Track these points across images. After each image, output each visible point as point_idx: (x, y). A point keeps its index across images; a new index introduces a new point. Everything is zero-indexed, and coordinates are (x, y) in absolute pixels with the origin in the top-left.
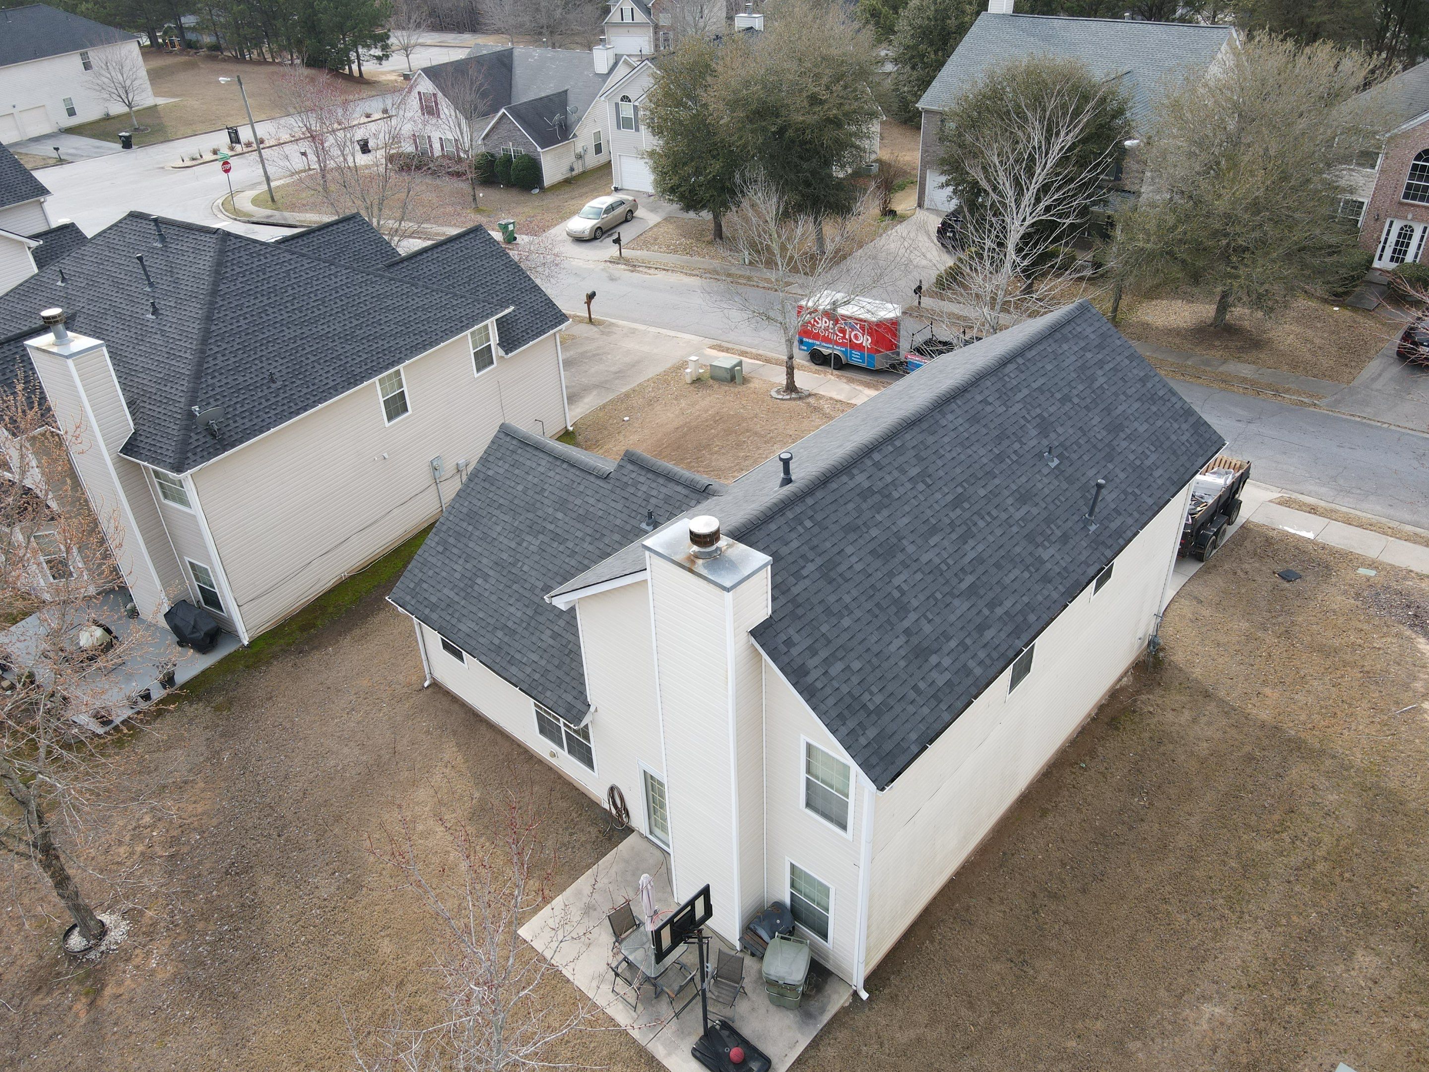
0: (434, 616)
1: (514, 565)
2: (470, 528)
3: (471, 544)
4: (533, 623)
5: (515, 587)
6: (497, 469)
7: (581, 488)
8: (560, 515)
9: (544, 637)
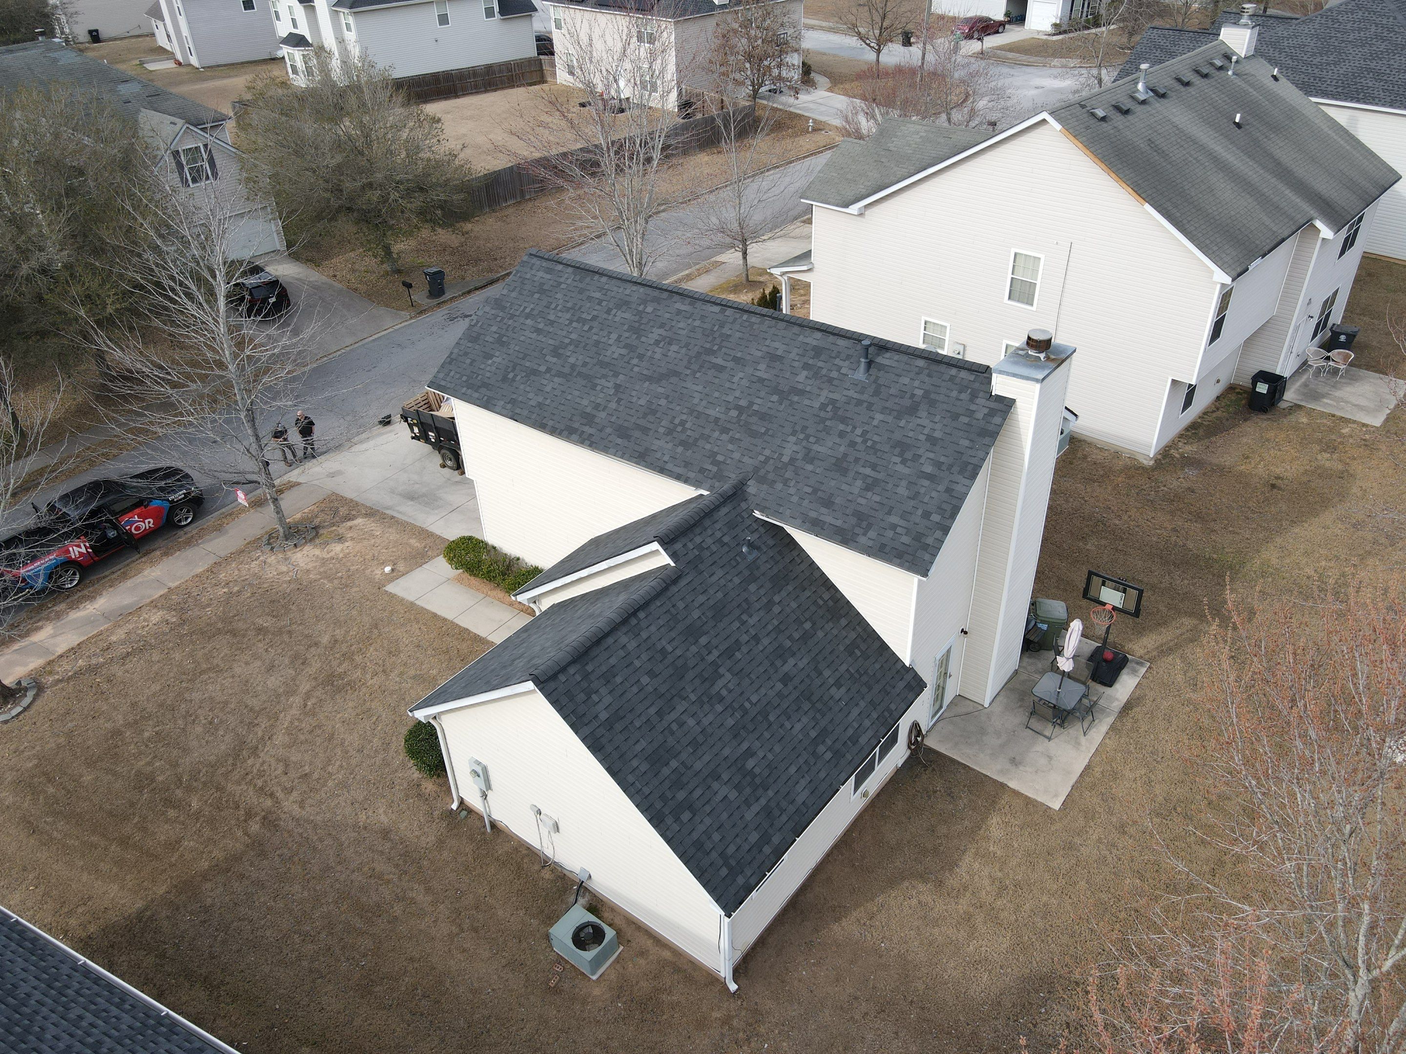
0: (776, 839)
1: (746, 712)
2: (674, 764)
3: (698, 766)
4: (819, 706)
5: (772, 718)
6: (601, 706)
7: (681, 605)
8: (703, 640)
9: (837, 697)
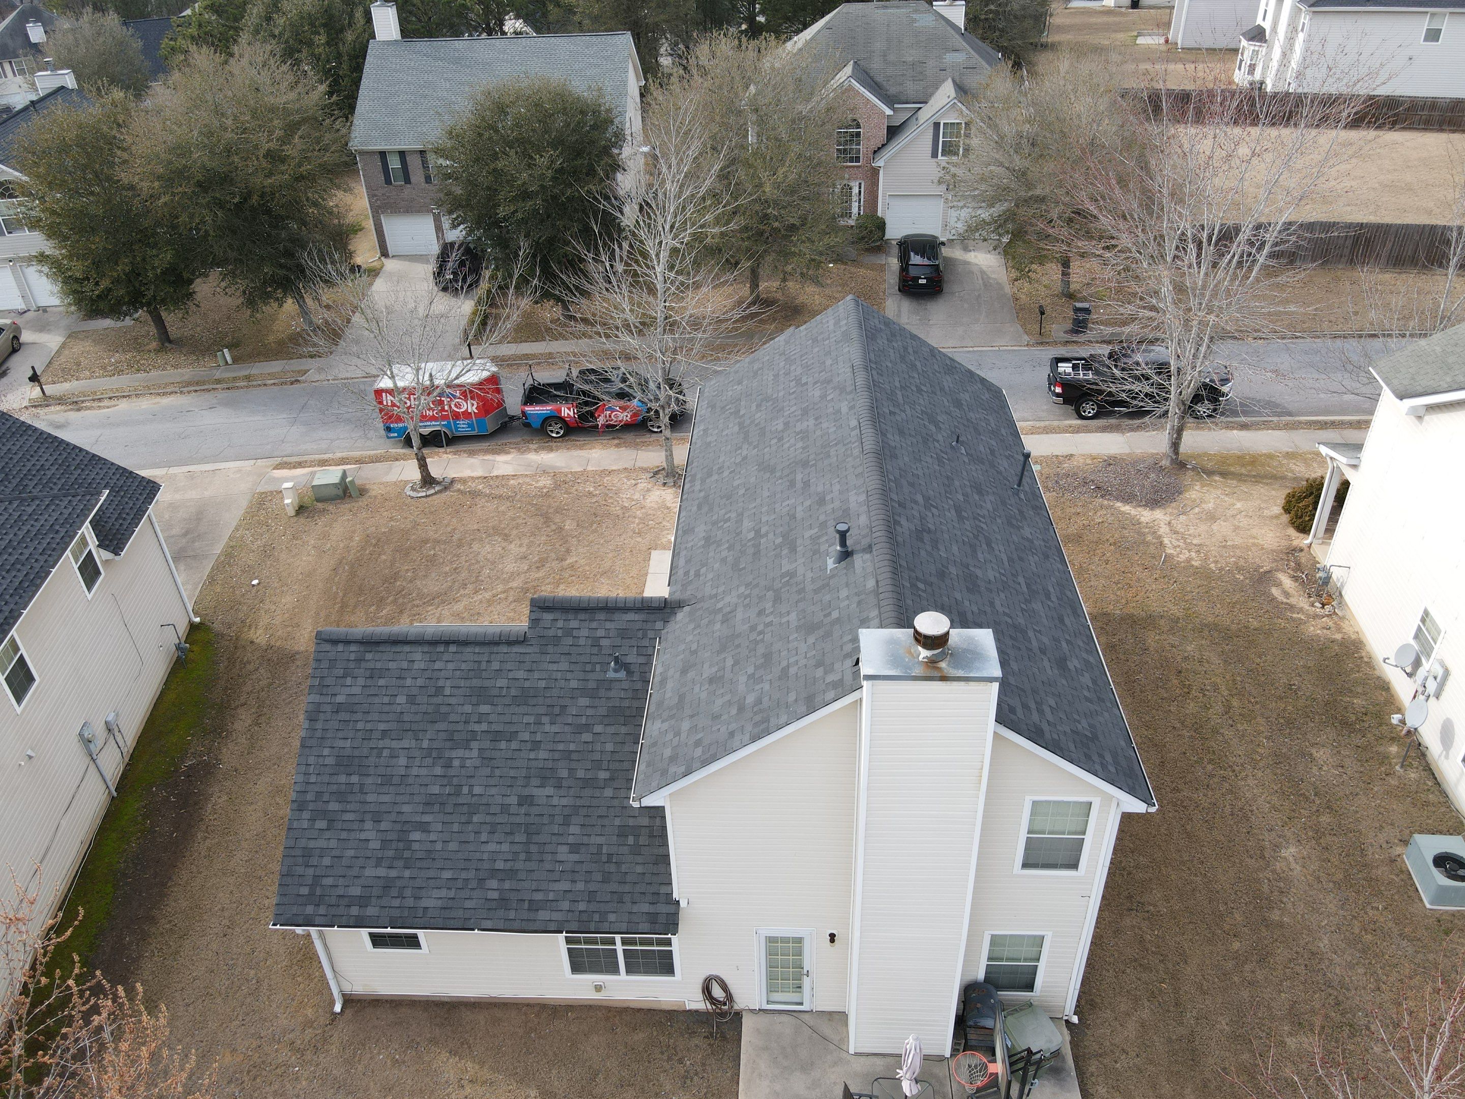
0: (371, 911)
1: (458, 794)
2: (355, 779)
3: (370, 798)
4: (533, 848)
5: (475, 819)
6: (347, 691)
7: (496, 666)
8: (485, 709)
9: (560, 857)
